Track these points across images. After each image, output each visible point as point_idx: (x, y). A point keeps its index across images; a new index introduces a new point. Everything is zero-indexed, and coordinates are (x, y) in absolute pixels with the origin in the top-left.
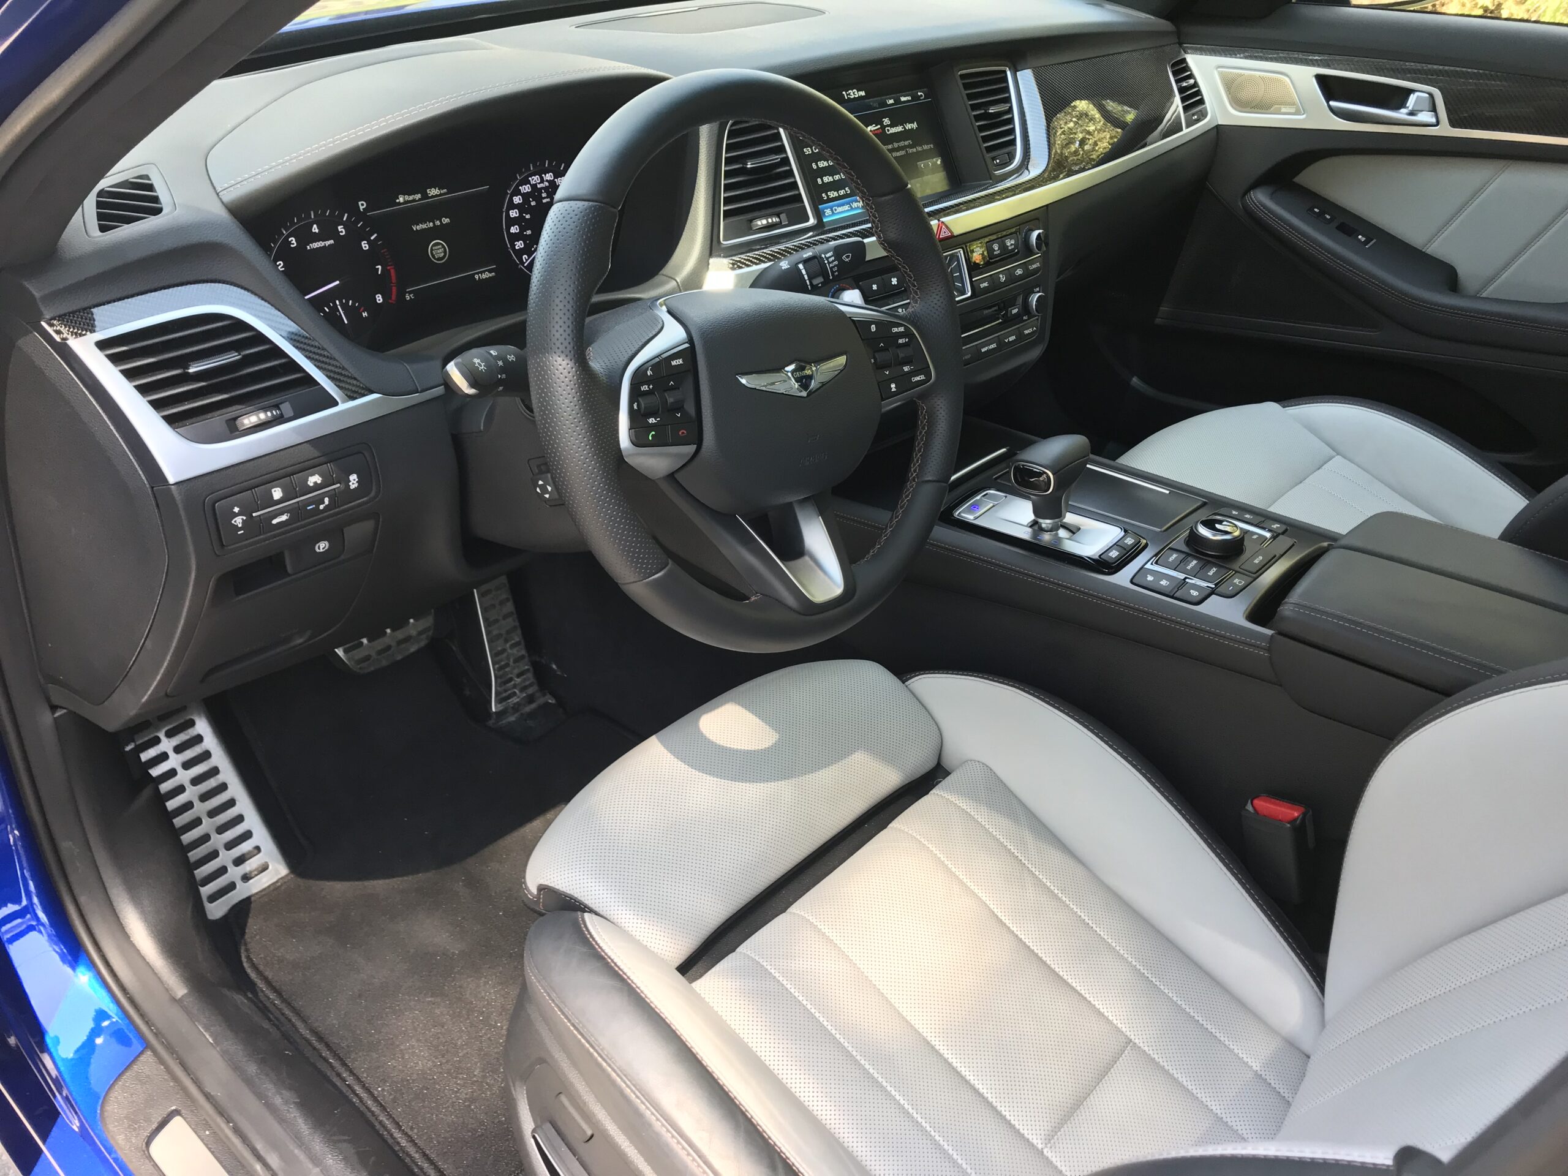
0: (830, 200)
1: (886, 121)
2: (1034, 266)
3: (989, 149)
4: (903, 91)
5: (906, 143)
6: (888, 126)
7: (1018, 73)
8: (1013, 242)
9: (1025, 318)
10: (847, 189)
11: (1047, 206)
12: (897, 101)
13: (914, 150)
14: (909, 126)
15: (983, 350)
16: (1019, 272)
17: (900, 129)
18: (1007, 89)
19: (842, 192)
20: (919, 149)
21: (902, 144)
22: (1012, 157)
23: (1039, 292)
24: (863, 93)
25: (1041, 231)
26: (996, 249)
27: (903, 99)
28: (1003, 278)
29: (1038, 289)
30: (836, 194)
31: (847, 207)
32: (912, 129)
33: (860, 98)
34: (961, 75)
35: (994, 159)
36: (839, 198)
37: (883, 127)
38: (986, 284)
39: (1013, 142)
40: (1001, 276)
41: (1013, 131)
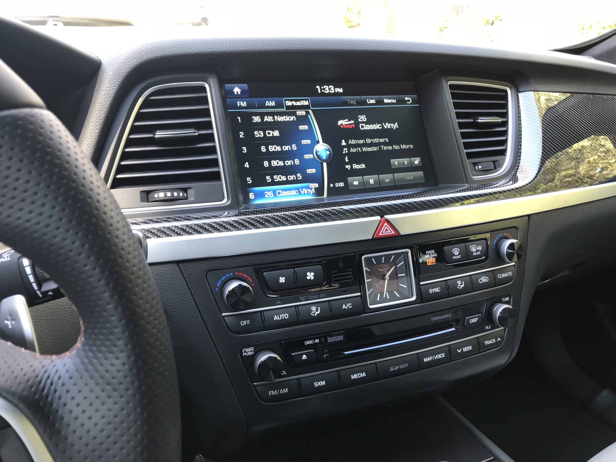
0: (273, 183)
1: (362, 118)
2: (504, 275)
3: (470, 155)
4: (389, 93)
5: (382, 140)
6: (363, 122)
7: (520, 95)
8: (480, 248)
9: (487, 328)
10: (299, 175)
11: (529, 216)
12: (380, 102)
13: (390, 148)
14: (388, 126)
15: (426, 360)
16: (484, 280)
17: (377, 127)
18: (505, 106)
19: (291, 178)
20: (396, 147)
21: (376, 140)
22: (496, 166)
23: (507, 303)
24: (341, 90)
25: (515, 241)
26: (456, 253)
27: (386, 101)
28: (461, 285)
29: (507, 299)
30: (284, 178)
31: (294, 192)
32: (391, 129)
33: (338, 94)
34: (450, 85)
35: (475, 164)
36: (287, 182)
37: (357, 123)
38: (437, 290)
39: (503, 153)
40: (459, 282)
41: (504, 142)
